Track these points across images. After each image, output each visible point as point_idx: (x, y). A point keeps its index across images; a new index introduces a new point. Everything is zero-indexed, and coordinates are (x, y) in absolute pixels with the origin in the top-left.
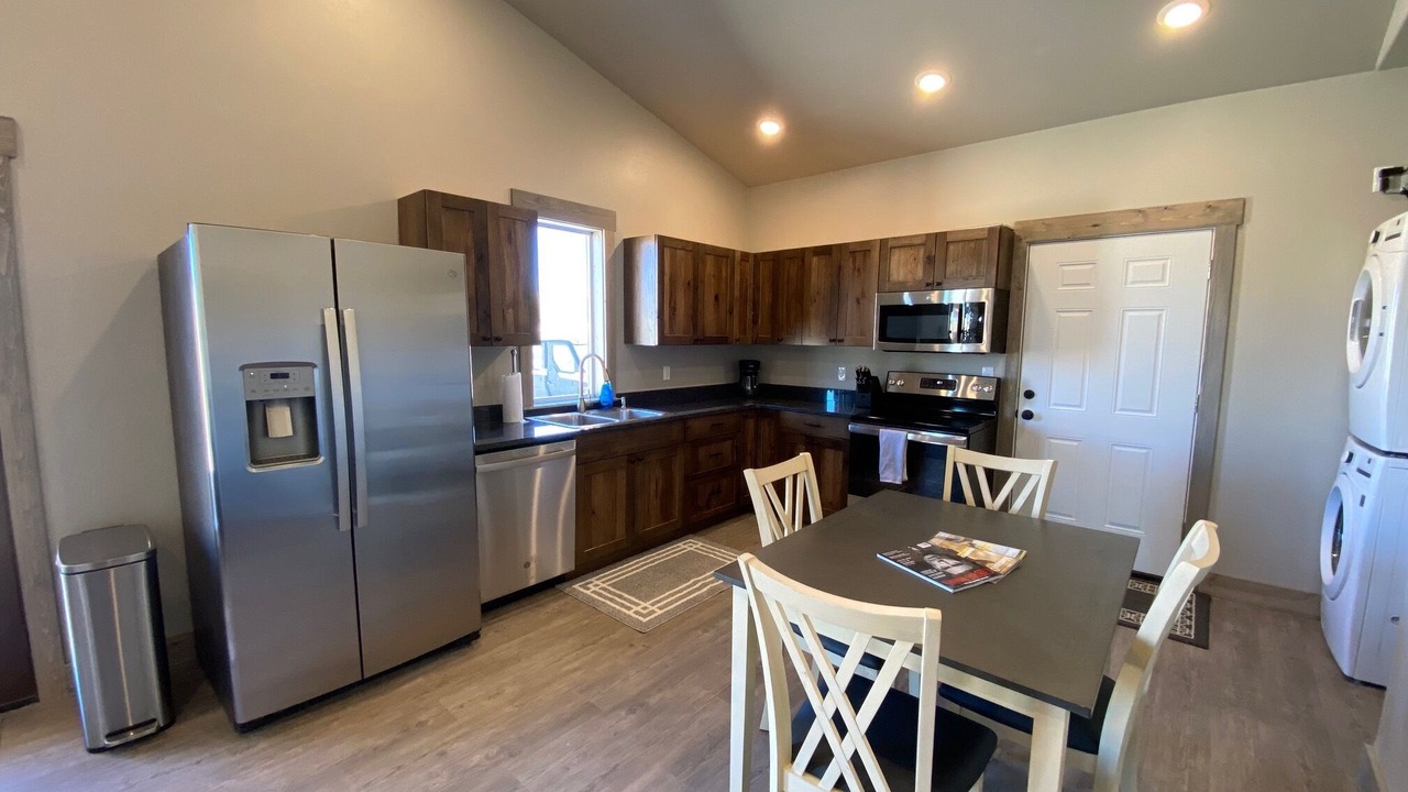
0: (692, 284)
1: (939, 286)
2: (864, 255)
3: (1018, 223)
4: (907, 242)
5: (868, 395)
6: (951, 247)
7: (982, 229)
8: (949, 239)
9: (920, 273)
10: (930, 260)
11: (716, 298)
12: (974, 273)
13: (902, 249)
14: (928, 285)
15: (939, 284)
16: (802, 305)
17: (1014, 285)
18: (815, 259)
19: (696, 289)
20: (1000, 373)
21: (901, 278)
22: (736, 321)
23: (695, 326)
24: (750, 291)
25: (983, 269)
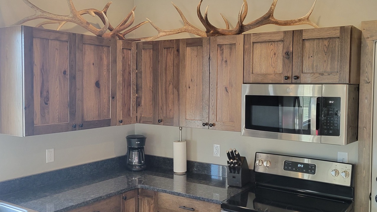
0: (68, 73)
1: (296, 80)
2: (231, 49)
3: (364, 23)
4: (267, 38)
5: (239, 176)
6: (307, 44)
7: (334, 29)
8: (305, 36)
9: (280, 68)
10: (288, 55)
11: (97, 84)
12: (328, 70)
13: (263, 44)
14: (287, 78)
15: (297, 78)
16: (178, 91)
17: (363, 78)
18: (188, 49)
19: (73, 78)
20: (354, 159)
21: (264, 71)
22: (119, 104)
23: (73, 114)
24: (133, 77)
25: (336, 64)
